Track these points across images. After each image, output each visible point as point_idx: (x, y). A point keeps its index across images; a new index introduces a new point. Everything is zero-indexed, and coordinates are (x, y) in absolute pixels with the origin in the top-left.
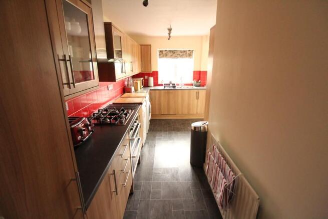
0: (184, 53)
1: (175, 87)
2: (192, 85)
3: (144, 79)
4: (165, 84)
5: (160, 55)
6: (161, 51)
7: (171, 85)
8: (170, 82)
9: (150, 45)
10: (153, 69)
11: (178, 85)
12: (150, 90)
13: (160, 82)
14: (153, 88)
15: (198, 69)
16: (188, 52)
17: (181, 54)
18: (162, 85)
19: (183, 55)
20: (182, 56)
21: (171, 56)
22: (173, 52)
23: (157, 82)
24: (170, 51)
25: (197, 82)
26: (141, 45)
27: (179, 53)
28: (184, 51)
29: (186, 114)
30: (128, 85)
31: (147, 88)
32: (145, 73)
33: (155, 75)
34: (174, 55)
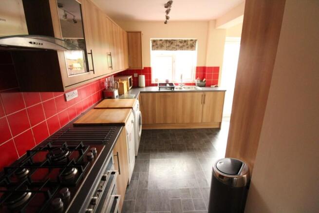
0: (185, 44)
1: (173, 88)
2: (194, 84)
3: (133, 77)
4: (160, 84)
5: (153, 46)
6: (154, 41)
7: (168, 85)
8: (167, 81)
9: (140, 32)
10: (144, 65)
11: (177, 84)
12: (141, 92)
13: (153, 81)
14: (145, 90)
15: (202, 65)
16: (189, 43)
17: (181, 45)
18: (156, 85)
19: (184, 46)
20: (181, 48)
21: (168, 48)
22: (171, 42)
23: (150, 81)
24: (166, 41)
25: (202, 81)
26: (128, 32)
27: (178, 43)
28: (185, 41)
29: (187, 124)
30: (108, 87)
31: (136, 90)
32: (134, 70)
33: (147, 72)
34: (172, 46)
